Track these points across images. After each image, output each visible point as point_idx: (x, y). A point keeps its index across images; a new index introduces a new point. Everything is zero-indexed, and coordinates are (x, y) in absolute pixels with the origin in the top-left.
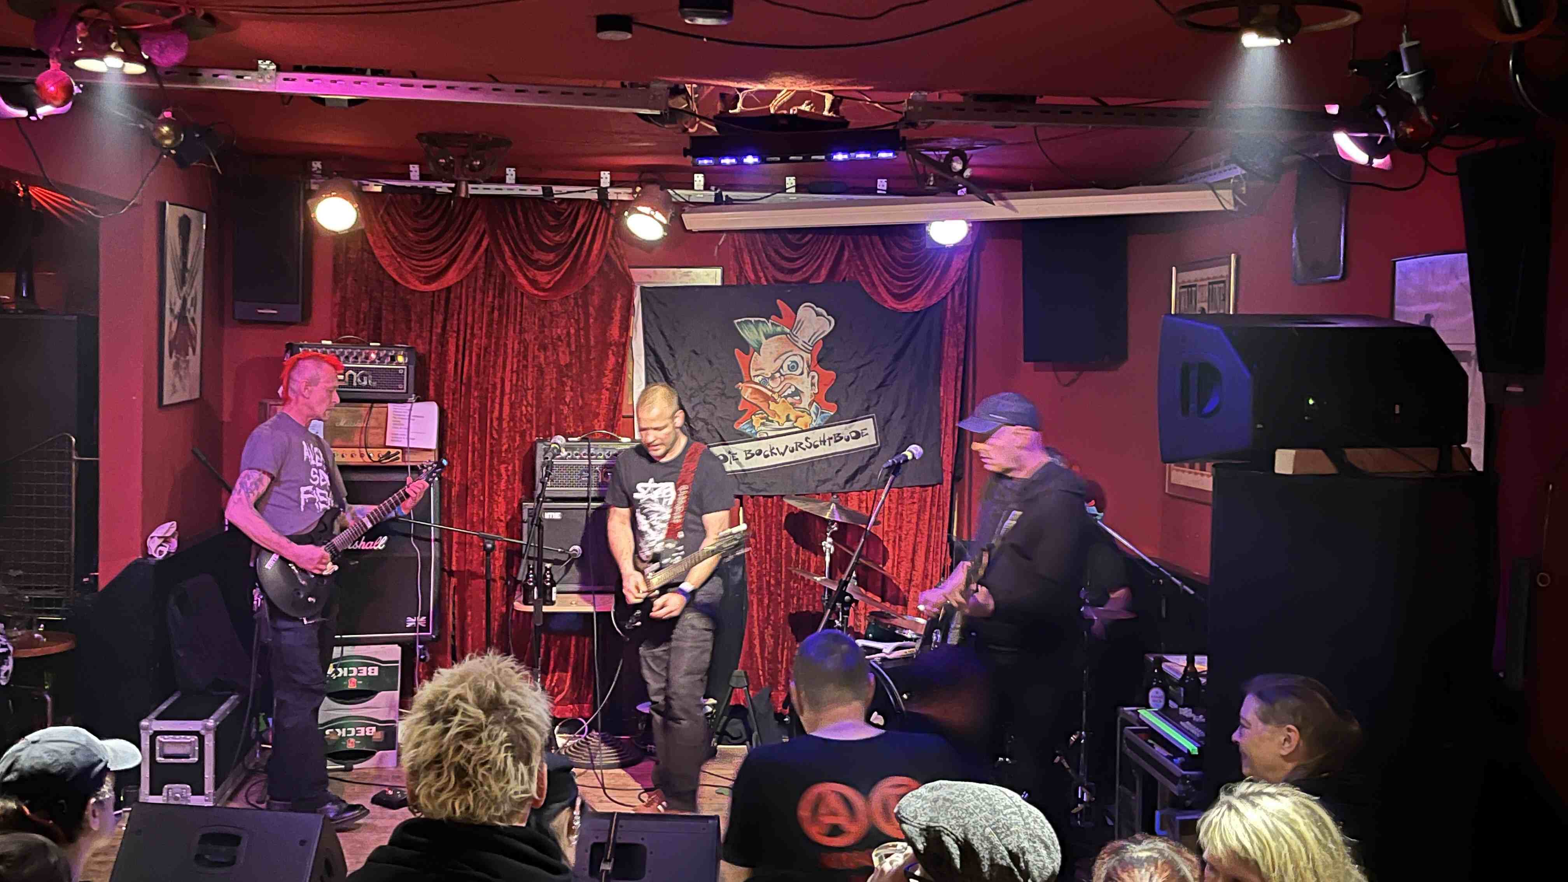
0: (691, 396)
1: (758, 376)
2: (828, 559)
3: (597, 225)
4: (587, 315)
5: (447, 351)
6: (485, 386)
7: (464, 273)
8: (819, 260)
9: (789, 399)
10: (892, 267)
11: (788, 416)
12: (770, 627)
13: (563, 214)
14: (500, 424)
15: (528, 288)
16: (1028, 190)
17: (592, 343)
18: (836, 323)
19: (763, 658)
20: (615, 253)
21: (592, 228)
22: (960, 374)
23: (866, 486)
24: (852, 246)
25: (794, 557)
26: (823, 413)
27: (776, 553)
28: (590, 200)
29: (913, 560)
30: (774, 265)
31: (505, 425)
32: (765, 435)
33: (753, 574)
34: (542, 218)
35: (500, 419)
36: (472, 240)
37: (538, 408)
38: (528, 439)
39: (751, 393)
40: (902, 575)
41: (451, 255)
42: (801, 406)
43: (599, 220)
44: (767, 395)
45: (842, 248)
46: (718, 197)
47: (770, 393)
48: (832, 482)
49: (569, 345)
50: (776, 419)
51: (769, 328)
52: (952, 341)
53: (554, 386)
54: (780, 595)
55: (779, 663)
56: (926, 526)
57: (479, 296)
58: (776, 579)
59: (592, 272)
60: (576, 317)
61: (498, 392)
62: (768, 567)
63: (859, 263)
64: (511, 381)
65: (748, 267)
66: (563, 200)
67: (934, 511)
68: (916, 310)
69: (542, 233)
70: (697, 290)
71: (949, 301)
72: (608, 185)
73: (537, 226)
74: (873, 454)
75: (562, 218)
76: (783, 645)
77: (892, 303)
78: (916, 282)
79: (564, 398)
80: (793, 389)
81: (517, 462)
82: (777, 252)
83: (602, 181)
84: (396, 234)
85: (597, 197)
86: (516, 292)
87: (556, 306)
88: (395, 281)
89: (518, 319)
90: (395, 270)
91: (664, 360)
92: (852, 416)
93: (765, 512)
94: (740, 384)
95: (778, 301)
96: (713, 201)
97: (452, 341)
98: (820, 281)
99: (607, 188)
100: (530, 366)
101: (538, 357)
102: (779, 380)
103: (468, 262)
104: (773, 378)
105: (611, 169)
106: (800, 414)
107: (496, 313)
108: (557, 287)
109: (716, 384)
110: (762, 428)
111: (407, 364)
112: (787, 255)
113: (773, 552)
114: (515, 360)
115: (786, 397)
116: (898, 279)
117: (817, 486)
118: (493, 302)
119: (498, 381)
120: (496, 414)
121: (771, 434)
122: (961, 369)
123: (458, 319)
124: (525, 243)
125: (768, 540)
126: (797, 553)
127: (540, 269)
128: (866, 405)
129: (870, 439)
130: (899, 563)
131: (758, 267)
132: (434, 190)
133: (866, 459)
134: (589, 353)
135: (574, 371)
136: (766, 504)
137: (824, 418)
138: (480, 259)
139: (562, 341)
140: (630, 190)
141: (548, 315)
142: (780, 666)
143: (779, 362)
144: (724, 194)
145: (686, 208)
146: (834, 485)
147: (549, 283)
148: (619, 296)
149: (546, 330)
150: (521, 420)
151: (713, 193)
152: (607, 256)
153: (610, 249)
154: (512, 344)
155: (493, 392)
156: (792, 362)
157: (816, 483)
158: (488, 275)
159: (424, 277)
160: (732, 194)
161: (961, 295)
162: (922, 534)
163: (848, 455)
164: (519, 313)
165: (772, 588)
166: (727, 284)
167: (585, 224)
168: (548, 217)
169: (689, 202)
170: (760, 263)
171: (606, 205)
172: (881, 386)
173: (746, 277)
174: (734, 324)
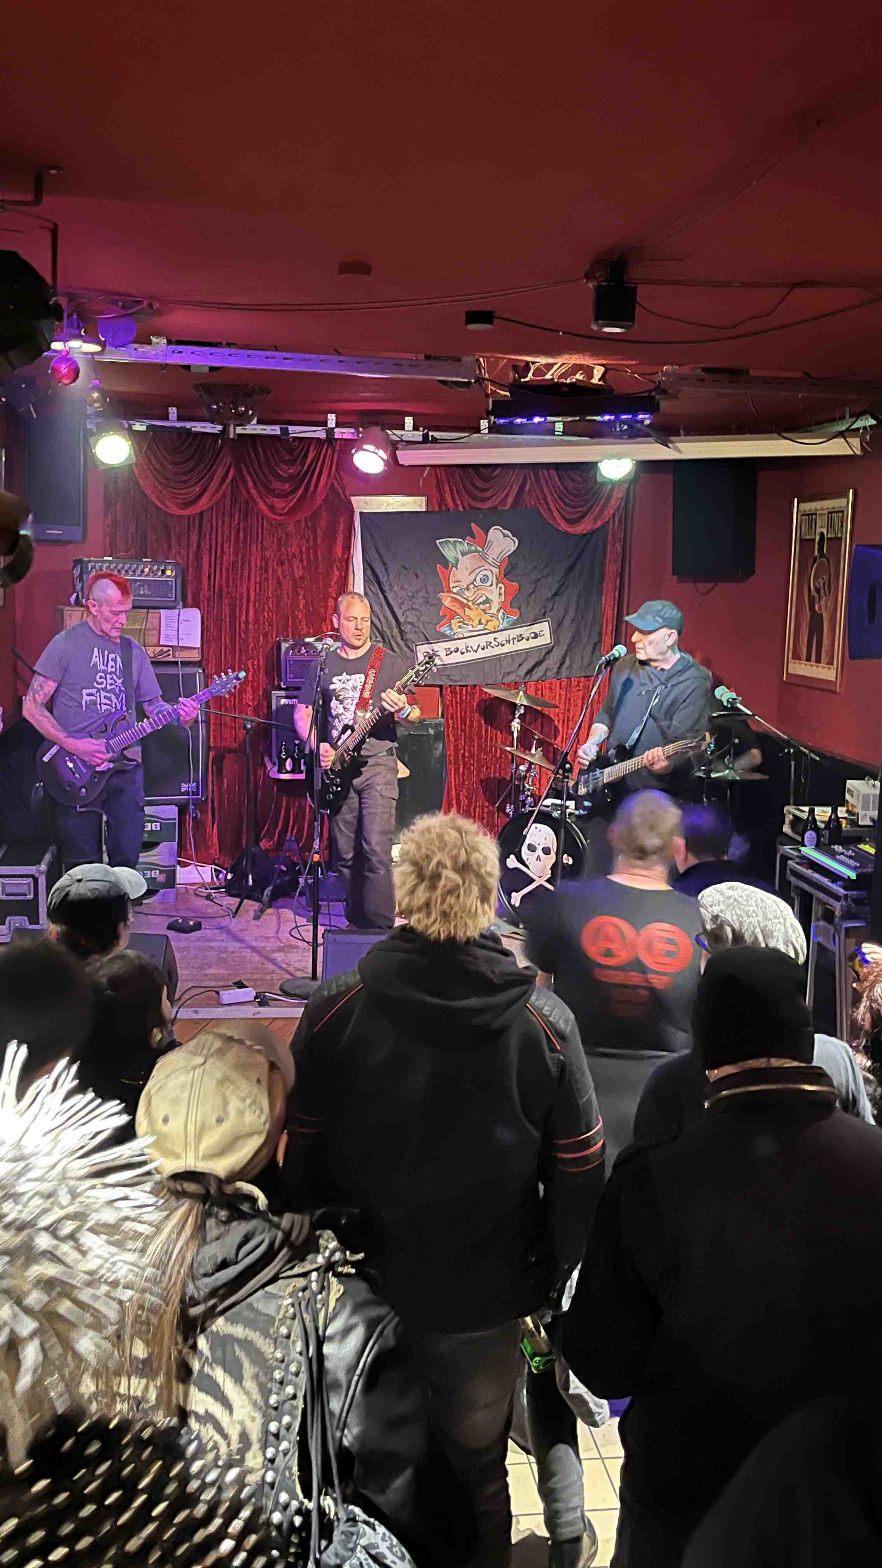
0: (402, 603)
1: (456, 587)
2: (515, 736)
3: (323, 462)
4: (315, 535)
5: (202, 566)
6: (234, 595)
7: (215, 499)
8: (507, 490)
9: (481, 606)
10: (566, 496)
11: (480, 620)
12: (465, 791)
13: (296, 450)
14: (247, 627)
15: (268, 513)
17: (320, 559)
18: (519, 543)
20: (339, 482)
21: (320, 462)
22: (618, 584)
23: (542, 676)
24: (533, 479)
25: (484, 734)
26: (508, 617)
27: (470, 730)
28: (318, 439)
30: (469, 494)
31: (251, 627)
32: (462, 636)
33: (451, 749)
34: (279, 454)
35: (247, 622)
36: (220, 472)
37: (277, 615)
38: (269, 637)
39: (450, 601)
41: (203, 485)
42: (490, 612)
43: (325, 456)
44: (464, 603)
45: (525, 482)
46: (425, 437)
47: (465, 601)
48: (514, 674)
49: (301, 561)
50: (471, 622)
51: (466, 547)
52: (612, 558)
53: (290, 595)
54: (473, 765)
57: (227, 519)
58: (470, 753)
59: (319, 500)
60: (307, 538)
61: (244, 601)
62: (463, 743)
63: (538, 493)
64: (255, 591)
65: (448, 496)
66: (295, 438)
68: (584, 532)
69: (278, 467)
70: (406, 515)
71: (611, 525)
72: (334, 426)
73: (274, 460)
74: (548, 651)
75: (296, 453)
76: (476, 804)
77: (564, 526)
78: (585, 509)
79: (298, 606)
80: (484, 598)
82: (472, 484)
83: (329, 422)
84: (158, 466)
85: (324, 436)
86: (258, 516)
87: (291, 528)
88: (157, 507)
89: (260, 539)
90: (158, 498)
91: (379, 574)
92: (532, 619)
93: (461, 698)
94: (442, 593)
95: (472, 524)
96: (421, 439)
97: (206, 558)
98: (506, 508)
99: (333, 428)
100: (270, 578)
101: (276, 570)
102: (473, 590)
103: (217, 491)
104: (468, 588)
105: (338, 413)
106: (490, 618)
107: (241, 535)
108: (291, 512)
109: (421, 594)
110: (459, 630)
111: (176, 577)
112: (480, 486)
113: (467, 731)
114: (258, 574)
115: (478, 605)
116: (571, 507)
117: (503, 677)
118: (239, 524)
119: (245, 590)
120: (243, 618)
121: (466, 635)
122: (619, 581)
123: (210, 539)
124: (264, 475)
125: (463, 721)
126: (486, 731)
127: (278, 496)
128: (543, 612)
129: (546, 639)
131: (456, 496)
132: (190, 429)
133: (542, 656)
134: (317, 567)
135: (306, 583)
136: (461, 691)
137: (510, 621)
138: (227, 487)
139: (296, 558)
140: (352, 430)
141: (284, 537)
143: (473, 576)
144: (431, 434)
145: (400, 446)
146: (518, 676)
147: (285, 508)
148: (342, 520)
149: (283, 548)
150: (264, 623)
151: (421, 433)
152: (332, 485)
153: (334, 481)
154: (255, 560)
155: (241, 600)
156: (484, 575)
157: (503, 675)
158: (234, 500)
159: (182, 503)
160: (437, 435)
161: (620, 520)
163: (528, 652)
164: (260, 534)
165: (466, 760)
166: (430, 509)
167: (314, 458)
168: (285, 453)
169: (402, 441)
170: (458, 492)
171: (331, 443)
172: (555, 595)
173: (446, 505)
174: (436, 544)
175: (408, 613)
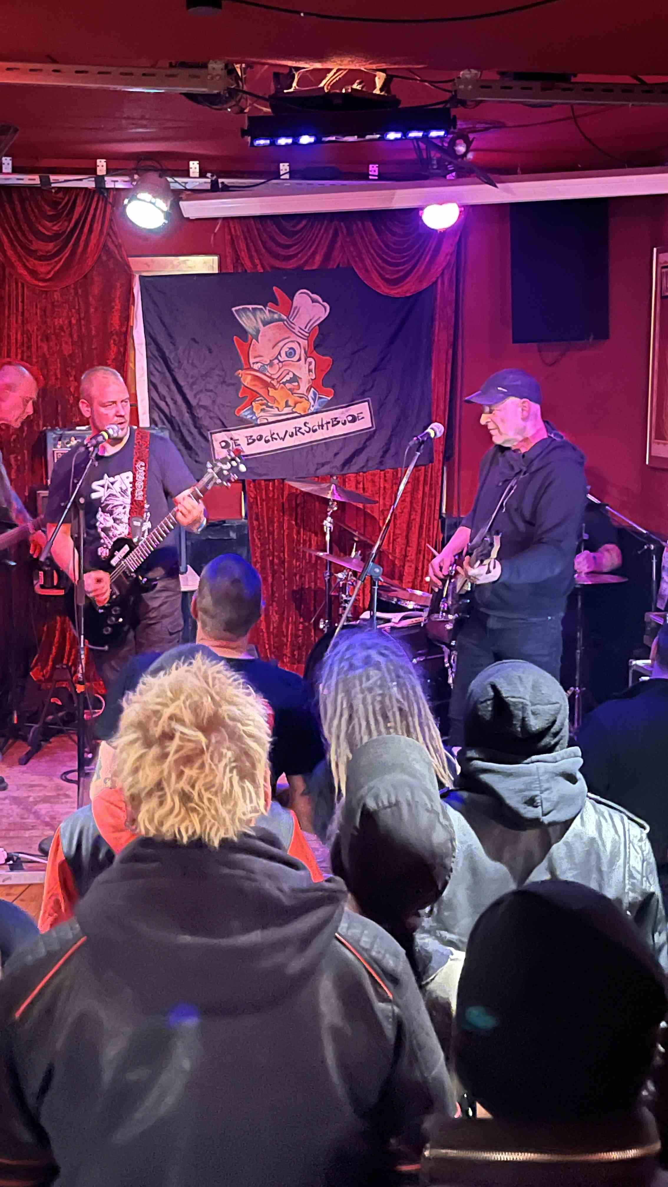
0: (194, 383)
1: (257, 363)
2: (328, 538)
3: (94, 215)
4: (87, 305)
8: (314, 247)
9: (287, 385)
10: (386, 253)
11: (287, 402)
12: (274, 603)
13: (60, 203)
15: (28, 278)
16: (516, 173)
17: (94, 333)
18: (330, 309)
19: (268, 633)
20: (113, 242)
21: (90, 217)
22: (450, 357)
23: (363, 467)
24: (345, 231)
25: (295, 537)
26: (320, 398)
27: (279, 533)
28: (86, 189)
29: (407, 537)
30: (270, 251)
32: (265, 421)
33: (257, 555)
34: (39, 207)
38: (35, 428)
39: (251, 380)
40: (397, 551)
42: (299, 392)
43: (96, 209)
44: (267, 382)
45: (336, 234)
46: (214, 184)
48: (330, 465)
50: (276, 405)
51: (267, 315)
52: (442, 325)
53: (59, 377)
54: (284, 574)
55: (284, 636)
56: (420, 504)
58: (279, 557)
59: (90, 262)
60: (77, 307)
62: (271, 548)
63: (352, 249)
65: (243, 254)
66: (58, 189)
67: (427, 489)
68: (408, 295)
69: (40, 223)
70: (195, 278)
71: (439, 286)
72: (105, 173)
73: (35, 216)
74: (369, 436)
75: (60, 207)
76: (288, 619)
77: (384, 289)
78: (408, 267)
80: (291, 375)
81: (26, 452)
82: (273, 239)
83: (98, 169)
85: (94, 186)
86: (17, 283)
87: (57, 296)
89: (20, 310)
91: (165, 348)
92: (348, 400)
93: (267, 494)
94: (240, 371)
95: (274, 288)
96: (208, 187)
98: (314, 268)
99: (103, 176)
101: (41, 347)
102: (277, 366)
104: (271, 364)
105: (109, 157)
106: (300, 399)
108: (57, 277)
109: (217, 372)
110: (262, 414)
112: (282, 242)
113: (276, 533)
114: (19, 351)
115: (284, 383)
116: (392, 265)
117: (317, 469)
121: (271, 419)
122: (451, 351)
124: (23, 233)
125: (271, 522)
126: (298, 533)
127: (40, 258)
128: (361, 390)
130: (394, 540)
131: (254, 254)
133: (362, 442)
134: (91, 343)
135: (78, 361)
136: (267, 487)
137: (322, 402)
139: (65, 332)
140: (127, 178)
141: (50, 305)
142: (285, 640)
143: (277, 349)
145: (183, 196)
146: (333, 467)
147: (49, 273)
148: (119, 285)
149: (48, 320)
151: (209, 180)
152: (105, 245)
153: (108, 238)
154: (15, 335)
156: (290, 348)
157: (316, 466)
160: (226, 181)
161: (450, 281)
162: (416, 512)
163: (346, 438)
164: (20, 304)
165: (276, 567)
166: (224, 271)
167: (83, 211)
168: (46, 206)
169: (187, 190)
170: (256, 251)
171: (102, 193)
172: (374, 370)
173: (242, 265)
174: (232, 312)
175: (201, 396)
